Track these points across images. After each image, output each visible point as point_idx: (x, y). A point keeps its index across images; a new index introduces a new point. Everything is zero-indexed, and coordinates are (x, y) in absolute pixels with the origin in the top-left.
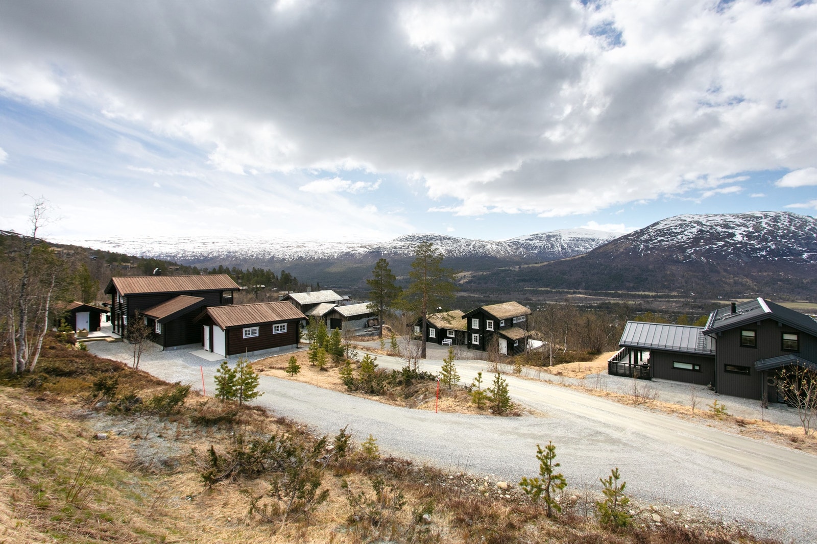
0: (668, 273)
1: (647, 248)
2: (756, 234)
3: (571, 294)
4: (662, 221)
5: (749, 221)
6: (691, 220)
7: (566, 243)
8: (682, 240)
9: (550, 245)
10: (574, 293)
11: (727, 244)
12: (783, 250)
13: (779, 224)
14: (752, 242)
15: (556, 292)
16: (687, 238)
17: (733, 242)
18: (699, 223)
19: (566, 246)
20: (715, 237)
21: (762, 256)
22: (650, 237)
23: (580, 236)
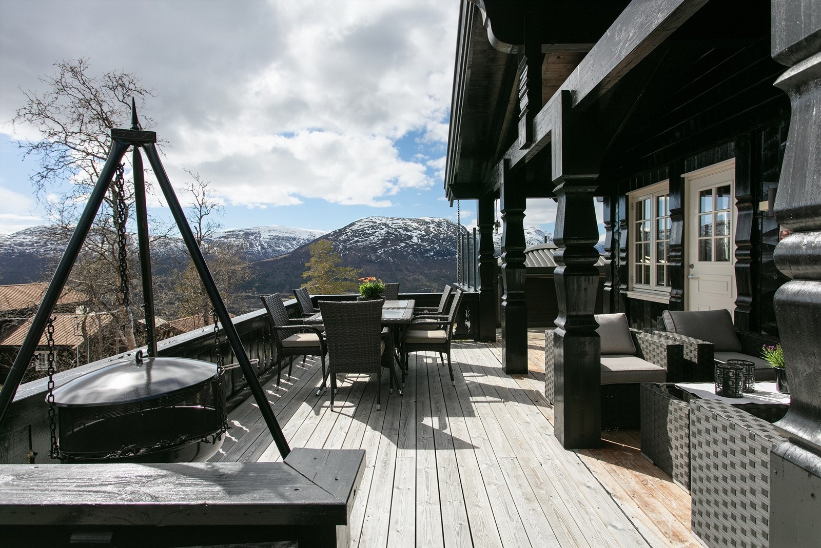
1: (345, 248)
2: (427, 237)
4: (357, 221)
5: (422, 225)
6: (380, 222)
7: (266, 242)
8: (374, 241)
9: (248, 244)
11: (407, 246)
12: (444, 251)
13: (441, 229)
14: (424, 244)
16: (378, 239)
17: (411, 243)
18: (386, 225)
19: (266, 245)
20: (399, 239)
21: (431, 256)
22: (348, 237)
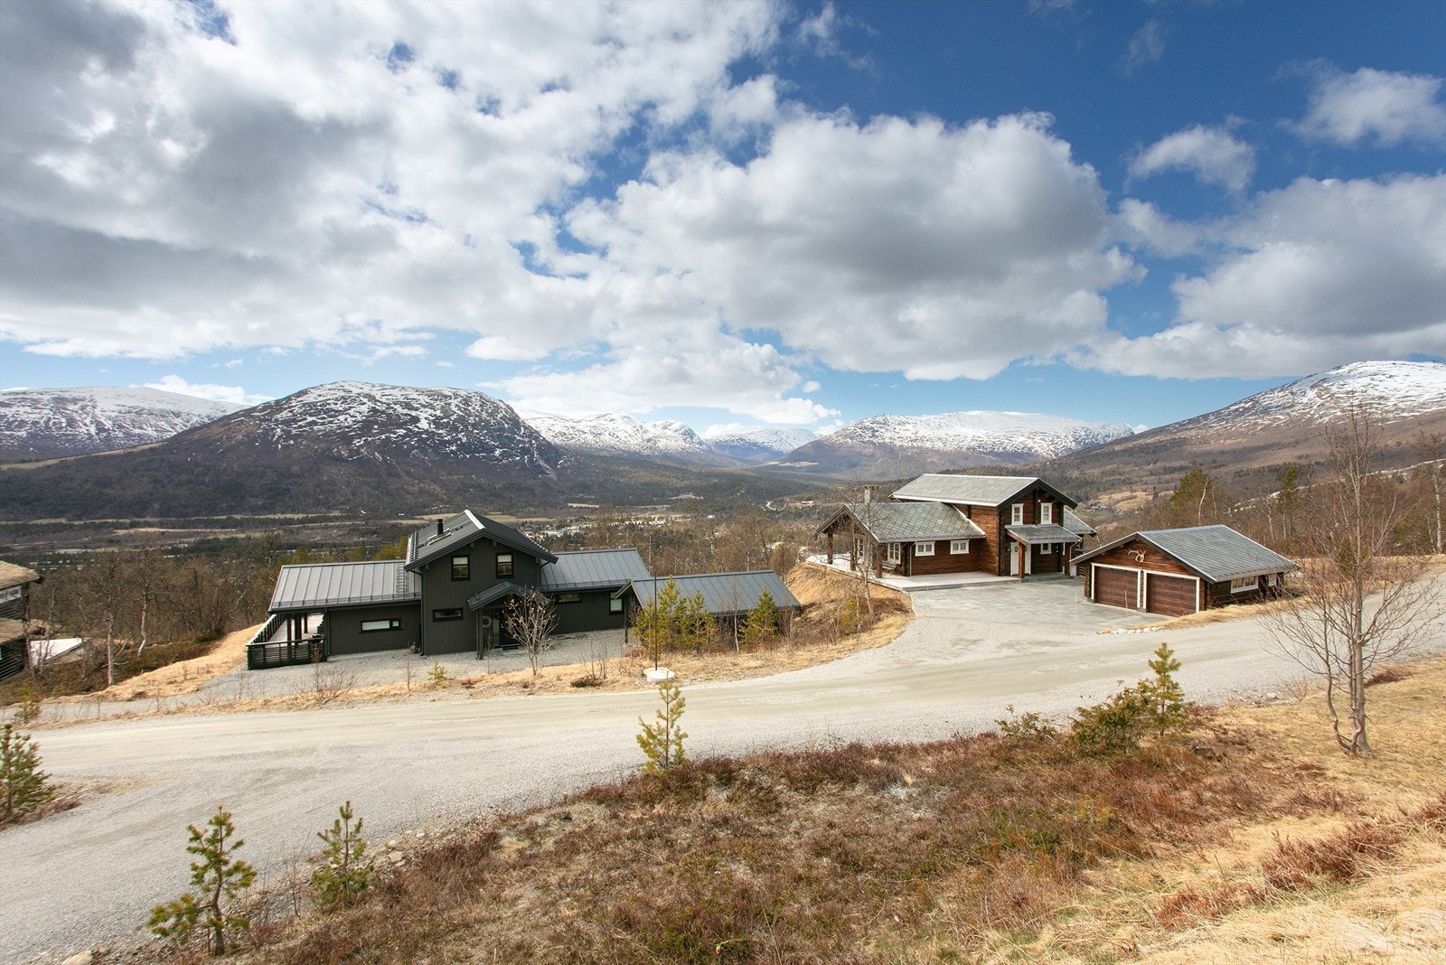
0: (325, 479)
1: (288, 435)
2: (445, 420)
3: (126, 529)
4: (314, 388)
5: (436, 400)
6: (359, 391)
7: (109, 418)
8: (346, 424)
9: (64, 420)
10: (133, 525)
11: (410, 434)
12: (475, 445)
13: (470, 408)
14: (440, 431)
15: (86, 527)
16: (354, 421)
17: (417, 430)
18: (371, 398)
19: (108, 424)
20: (393, 422)
21: (452, 451)
22: (294, 415)
23: (146, 405)
